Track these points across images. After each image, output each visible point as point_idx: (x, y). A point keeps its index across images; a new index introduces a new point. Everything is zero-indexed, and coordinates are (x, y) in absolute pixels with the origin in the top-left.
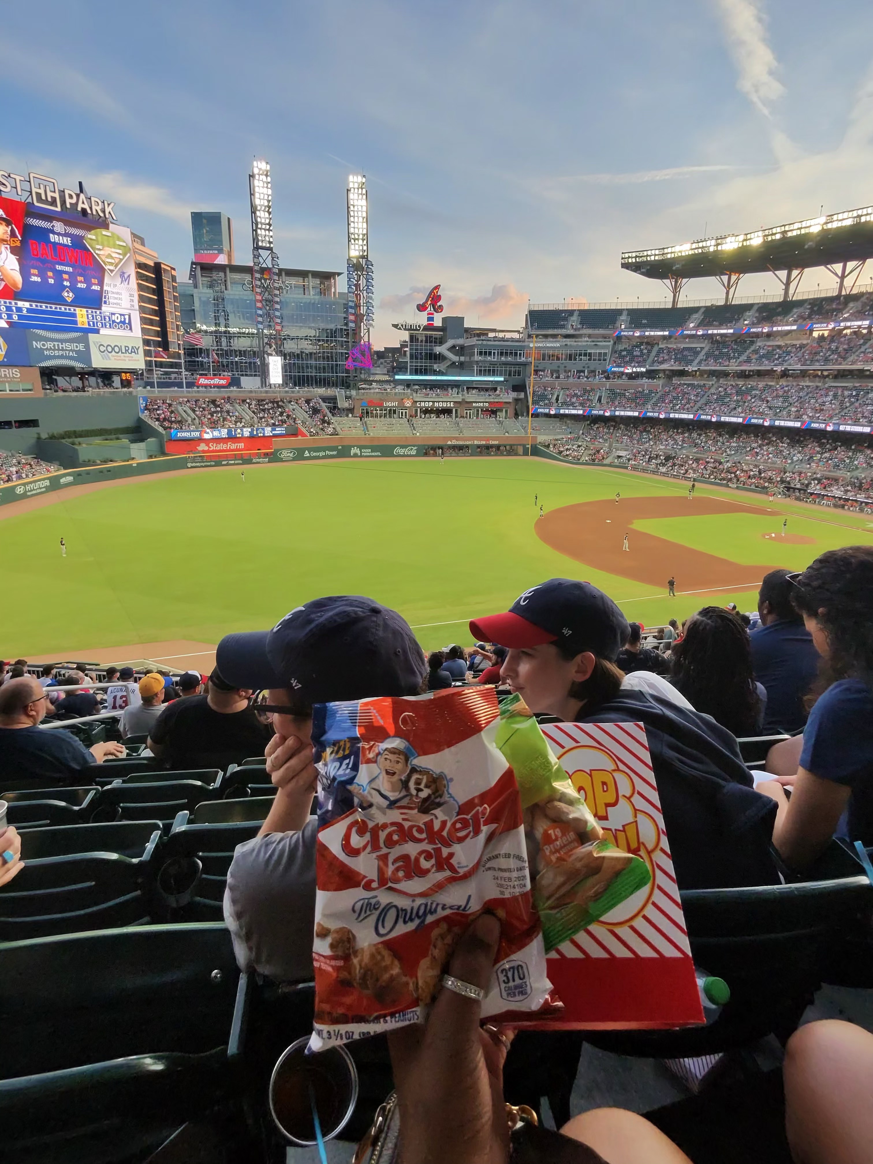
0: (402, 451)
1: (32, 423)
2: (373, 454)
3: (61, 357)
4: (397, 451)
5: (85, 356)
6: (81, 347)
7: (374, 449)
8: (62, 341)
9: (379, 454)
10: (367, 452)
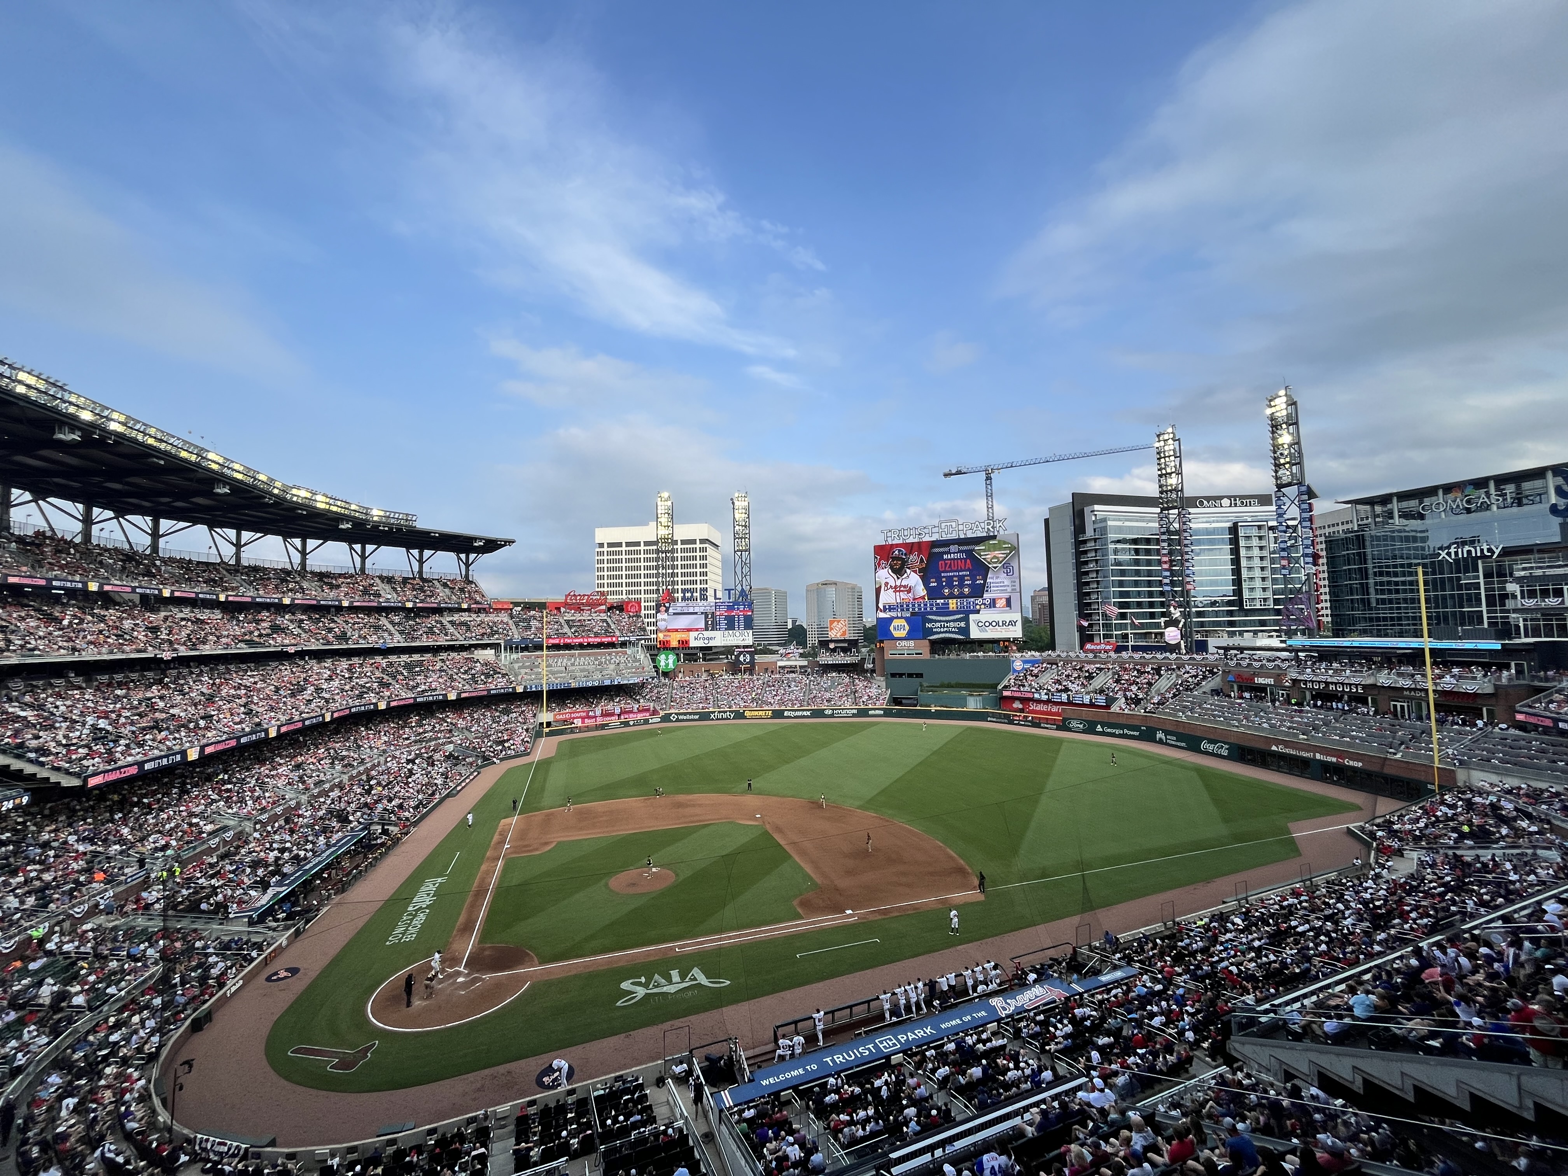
0: (1210, 748)
1: (920, 675)
2: (1178, 744)
3: (946, 632)
4: (1204, 745)
5: (966, 631)
6: (963, 624)
7: (1180, 737)
8: (947, 622)
9: (1183, 744)
10: (1172, 740)
